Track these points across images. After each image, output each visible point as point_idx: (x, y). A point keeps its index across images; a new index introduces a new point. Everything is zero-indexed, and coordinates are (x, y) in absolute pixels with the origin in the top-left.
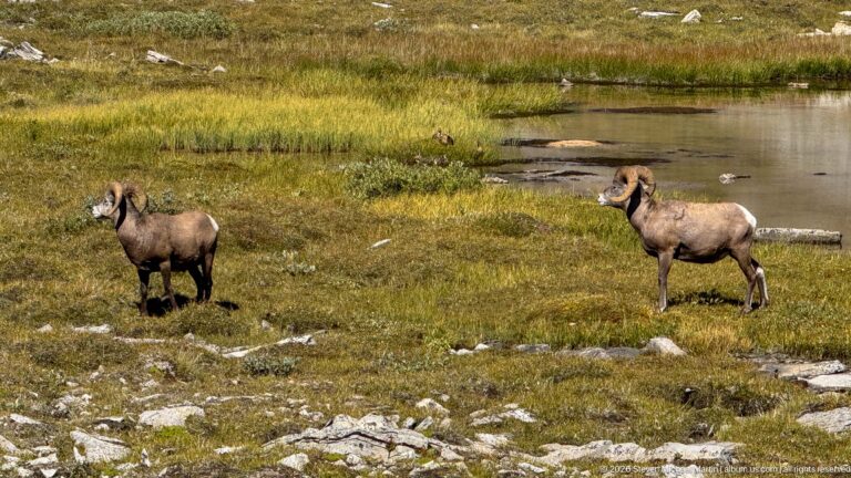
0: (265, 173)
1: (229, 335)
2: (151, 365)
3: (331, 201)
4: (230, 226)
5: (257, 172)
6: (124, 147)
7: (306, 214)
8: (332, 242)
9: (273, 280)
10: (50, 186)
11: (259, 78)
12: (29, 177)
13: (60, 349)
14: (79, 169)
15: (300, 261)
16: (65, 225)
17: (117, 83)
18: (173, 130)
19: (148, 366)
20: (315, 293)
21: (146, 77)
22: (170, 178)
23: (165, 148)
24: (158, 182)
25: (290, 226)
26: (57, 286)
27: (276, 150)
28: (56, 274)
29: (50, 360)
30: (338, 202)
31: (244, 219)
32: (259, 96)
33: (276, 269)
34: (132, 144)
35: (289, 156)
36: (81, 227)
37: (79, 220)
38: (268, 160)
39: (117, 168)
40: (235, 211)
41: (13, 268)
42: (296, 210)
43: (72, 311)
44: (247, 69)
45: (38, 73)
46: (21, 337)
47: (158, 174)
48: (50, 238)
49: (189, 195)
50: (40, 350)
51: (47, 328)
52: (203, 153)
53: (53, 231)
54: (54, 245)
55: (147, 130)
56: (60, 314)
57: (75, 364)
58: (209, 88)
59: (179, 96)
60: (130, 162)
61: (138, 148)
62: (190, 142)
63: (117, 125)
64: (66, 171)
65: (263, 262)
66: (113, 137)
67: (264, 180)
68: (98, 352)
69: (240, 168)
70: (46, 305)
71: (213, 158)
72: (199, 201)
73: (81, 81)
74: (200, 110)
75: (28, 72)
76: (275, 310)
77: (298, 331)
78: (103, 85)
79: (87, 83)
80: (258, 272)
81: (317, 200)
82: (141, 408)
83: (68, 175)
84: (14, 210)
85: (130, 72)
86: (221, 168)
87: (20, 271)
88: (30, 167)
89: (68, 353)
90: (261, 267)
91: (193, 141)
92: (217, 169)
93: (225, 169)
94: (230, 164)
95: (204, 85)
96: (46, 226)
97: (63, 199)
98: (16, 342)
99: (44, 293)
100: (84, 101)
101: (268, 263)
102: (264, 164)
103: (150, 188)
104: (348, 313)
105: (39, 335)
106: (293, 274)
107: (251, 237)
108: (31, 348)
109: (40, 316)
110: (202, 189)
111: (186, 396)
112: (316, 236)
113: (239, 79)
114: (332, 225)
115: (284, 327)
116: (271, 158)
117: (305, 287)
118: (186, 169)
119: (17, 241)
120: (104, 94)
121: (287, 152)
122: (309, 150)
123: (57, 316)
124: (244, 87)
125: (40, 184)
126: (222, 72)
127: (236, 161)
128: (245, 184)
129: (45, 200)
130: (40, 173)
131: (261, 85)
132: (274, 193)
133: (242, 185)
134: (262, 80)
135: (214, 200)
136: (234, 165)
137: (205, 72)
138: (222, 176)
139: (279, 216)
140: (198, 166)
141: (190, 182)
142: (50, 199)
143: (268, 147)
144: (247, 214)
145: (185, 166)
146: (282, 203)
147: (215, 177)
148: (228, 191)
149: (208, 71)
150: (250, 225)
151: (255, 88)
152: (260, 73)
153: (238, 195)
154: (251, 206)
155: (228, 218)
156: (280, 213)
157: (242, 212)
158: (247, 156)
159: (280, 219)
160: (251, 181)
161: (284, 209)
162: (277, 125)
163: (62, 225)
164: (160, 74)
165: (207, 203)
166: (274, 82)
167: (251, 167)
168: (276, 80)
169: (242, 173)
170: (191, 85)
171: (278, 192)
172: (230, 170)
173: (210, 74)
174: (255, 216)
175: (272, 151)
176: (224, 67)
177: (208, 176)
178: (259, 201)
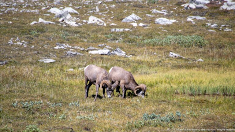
0: (220, 104)
4: (205, 126)
5: (216, 104)
6: (160, 93)
11: (218, 64)
12: (120, 105)
16: (135, 125)
17: (157, 66)
18: (180, 85)
21: (169, 63)
22: (179, 106)
23: (177, 93)
24: (174, 108)
27: (225, 94)
31: (211, 124)
32: (217, 72)
34: (163, 91)
35: (231, 97)
36: (142, 126)
37: (141, 123)
38: (221, 99)
39: (157, 101)
40: (208, 120)
42: (234, 120)
44: (212, 60)
45: (124, 62)
47: (174, 104)
48: (129, 130)
49: (187, 113)
52: (193, 95)
53: (130, 127)
55: (169, 86)
58: (196, 68)
59: (183, 71)
60: (162, 99)
63: (157, 83)
64: (135, 102)
66: (155, 89)
67: (220, 107)
69: (209, 102)
71: (198, 98)
72: (192, 116)
73: (141, 65)
74: (192, 77)
75: (119, 61)
78: (151, 66)
79: (144, 65)
83: (136, 104)
84: (113, 119)
85: (162, 61)
86: (201, 102)
91: (189, 91)
92: (199, 102)
93: (203, 103)
94: (205, 101)
95: (194, 67)
96: (127, 125)
97: (134, 114)
100: (143, 73)
102: (220, 100)
103: (171, 110)
110: (193, 111)
113: (209, 64)
116: (223, 98)
118: (186, 102)
119: (114, 131)
120: (151, 70)
121: (230, 95)
124: (211, 68)
125: (125, 108)
126: (202, 61)
127: (207, 99)
128: (211, 109)
129: (127, 114)
130: (124, 103)
131: (218, 67)
132: (224, 113)
133: (210, 109)
134: (219, 65)
135: (198, 116)
136: (207, 101)
137: (194, 61)
138: (201, 105)
139: (226, 123)
140: (191, 101)
141: (188, 108)
142: (128, 114)
143: (221, 93)
144: (212, 122)
145: (186, 101)
146: (228, 117)
147: (199, 106)
148: (204, 112)
149: (196, 61)
150: (214, 126)
151: (216, 68)
152: (218, 62)
153: (208, 113)
154: (214, 118)
155: (204, 123)
156: (227, 122)
157: (210, 121)
158: (212, 97)
159: (227, 124)
160: (214, 107)
161: (229, 120)
162: (225, 84)
163: (134, 125)
164: (175, 62)
165: (195, 116)
166: (224, 66)
167: (214, 102)
168: (225, 65)
169: (210, 104)
170: (188, 67)
171: (226, 112)
172: (205, 103)
173: (197, 62)
174: (216, 123)
175: (223, 95)
176: (203, 59)
177: (195, 105)
178: (217, 116)
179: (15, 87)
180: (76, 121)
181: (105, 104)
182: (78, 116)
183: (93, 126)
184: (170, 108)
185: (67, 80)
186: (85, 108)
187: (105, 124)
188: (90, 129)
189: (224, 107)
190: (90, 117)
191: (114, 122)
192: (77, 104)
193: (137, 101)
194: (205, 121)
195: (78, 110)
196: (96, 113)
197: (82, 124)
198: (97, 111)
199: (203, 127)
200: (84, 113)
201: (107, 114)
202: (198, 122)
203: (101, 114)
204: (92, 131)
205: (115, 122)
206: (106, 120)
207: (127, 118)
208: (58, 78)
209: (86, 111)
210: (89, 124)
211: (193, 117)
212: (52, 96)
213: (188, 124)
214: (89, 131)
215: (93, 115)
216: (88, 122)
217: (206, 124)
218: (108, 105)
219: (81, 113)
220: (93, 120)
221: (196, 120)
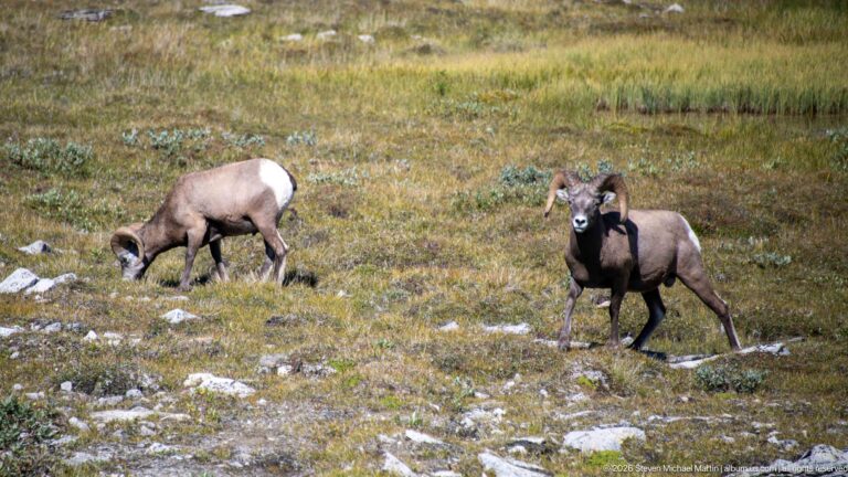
0: (729, 139)
1: (679, 340)
2: (579, 374)
3: (814, 176)
4: (682, 205)
5: (719, 138)
6: (552, 106)
7: (780, 192)
8: (814, 226)
9: (736, 272)
10: (460, 153)
11: (726, 20)
12: (434, 141)
13: (468, 351)
14: (496, 131)
15: (771, 251)
16: (477, 200)
17: (546, 26)
18: (614, 84)
19: (575, 375)
20: (791, 290)
21: (582, 18)
22: (608, 145)
23: (603, 107)
24: (592, 150)
25: (760, 206)
26: (465, 275)
27: (745, 110)
28: (465, 260)
29: (454, 366)
30: (822, 177)
31: (700, 197)
32: (725, 43)
33: (739, 260)
34: (562, 101)
35: (762, 119)
36: (496, 204)
37: (494, 194)
38: (733, 123)
39: (542, 131)
40: (690, 187)
41: (412, 252)
42: (768, 186)
43: (484, 306)
44: (711, 8)
45: (449, 13)
46: (420, 335)
47: (593, 140)
48: (458, 216)
49: (631, 166)
50: (443, 353)
51: (452, 326)
52: (650, 113)
53: (463, 208)
54: (463, 224)
55: (581, 84)
56: (469, 309)
57: (486, 371)
58: (662, 33)
59: (624, 43)
60: (561, 124)
61: (569, 107)
62: (634, 99)
63: (545, 78)
64: (479, 134)
65: (722, 250)
66: (540, 93)
67: (728, 148)
68: (514, 356)
69: (698, 133)
70: (451, 298)
71: (664, 120)
72: (644, 174)
73: (501, 22)
74: (649, 59)
75: (436, 11)
76: (738, 311)
77: (767, 336)
78: (528, 28)
79: (510, 25)
80: (718, 263)
81: (795, 174)
82: (565, 428)
83: (481, 139)
84: (415, 182)
85: (563, 13)
86: (673, 133)
87: (420, 256)
88: (436, 129)
89: (479, 356)
90: (720, 256)
91: (640, 99)
92: (668, 133)
93: (679, 134)
94: (685, 128)
95: (655, 28)
96: (453, 200)
97: (475, 169)
98: (413, 342)
99: (450, 283)
100: (505, 48)
101: (730, 252)
102: (727, 129)
103: (584, 157)
104: (833, 317)
105: (443, 334)
106: (761, 266)
107: (709, 220)
108: (432, 349)
109: (443, 312)
110: (648, 159)
111: (621, 416)
112: (792, 219)
113: (700, 21)
114: (814, 206)
115: (748, 332)
116: (737, 120)
117: (778, 283)
118: (629, 134)
119: (417, 220)
120: (529, 39)
121: (759, 113)
122: (788, 110)
123: (465, 312)
124: (706, 32)
125: (448, 150)
126: (678, 12)
127: (692, 125)
128: (703, 153)
129: (454, 169)
130: (447, 136)
131: (729, 29)
132: (740, 164)
133: (699, 155)
134: (729, 22)
135: (663, 173)
136: (690, 129)
137: (657, 12)
138: (674, 143)
139: (746, 194)
140: (644, 130)
141: (633, 150)
142: (459, 167)
143: (734, 106)
144: (703, 190)
145: (628, 129)
146: (750, 178)
147: (666, 144)
149: (661, 10)
150: (708, 204)
151: (721, 33)
152: (727, 14)
153: (693, 166)
154: (710, 180)
155: (680, 196)
156: (746, 190)
157: (697, 188)
158: (706, 118)
159: (746, 198)
160: (711, 149)
161: (753, 185)
162: (745, 79)
163: (474, 200)
164: (600, 14)
165: (654, 175)
166: (745, 24)
167: (711, 132)
168: (748, 23)
169: (700, 139)
170: (638, 29)
171: (745, 163)
172: (684, 135)
173: (664, 15)
174: (714, 193)
175: (739, 112)
176: (682, 5)
177: (656, 143)
178: (720, 174)
179: (130, 89)
180: (307, 188)
181: (392, 138)
182: (311, 174)
183: (355, 204)
184: (582, 149)
185: (283, 69)
186: (333, 152)
187: (391, 198)
188: (345, 212)
189: (742, 148)
190: (348, 176)
191: (416, 193)
192: (308, 137)
193: (484, 131)
194: (683, 188)
195: (312, 155)
196: (365, 165)
197: (324, 196)
198: (367, 160)
200: (330, 164)
201: (395, 168)
202: (661, 191)
203: (378, 169)
204: (351, 216)
205: (420, 193)
206: (392, 186)
207: (454, 179)
208: (257, 60)
209: (337, 160)
210: (342, 196)
211: (647, 178)
212: (237, 113)
213: (634, 197)
214: (343, 217)
215: (356, 170)
216: (340, 191)
217: (684, 199)
218: (400, 141)
219: (320, 166)
220: (356, 187)
221: (656, 186)
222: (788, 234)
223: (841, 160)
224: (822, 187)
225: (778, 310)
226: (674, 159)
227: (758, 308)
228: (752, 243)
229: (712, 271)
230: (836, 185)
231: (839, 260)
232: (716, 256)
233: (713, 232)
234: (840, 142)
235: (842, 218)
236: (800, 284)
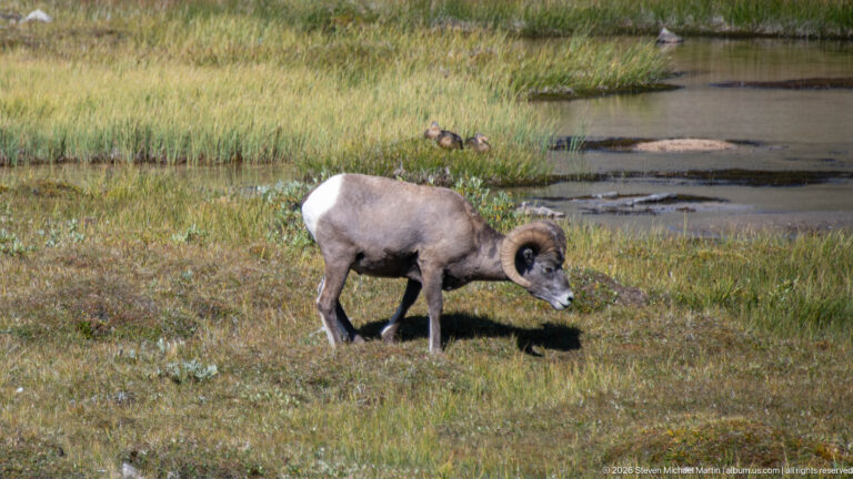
0: (122, 201)
3: (243, 251)
4: (62, 295)
5: (108, 199)
7: (199, 273)
8: (246, 323)
9: (142, 390)
11: (111, 32)
15: (189, 358)
20: (218, 414)
25: (171, 295)
27: (143, 160)
30: (255, 253)
31: (88, 283)
32: (111, 63)
33: (146, 372)
35: (167, 171)
38: (128, 179)
40: (72, 270)
42: (181, 266)
44: (89, 15)
52: (10, 165)
58: (21, 51)
65: (121, 359)
67: (123, 214)
69: (78, 192)
71: (31, 175)
74: (5, 89)
76: (147, 444)
80: (115, 377)
81: (218, 248)
86: (45, 193)
90: (117, 368)
92: (37, 194)
93: (52, 195)
94: (60, 186)
95: (12, 44)
101: (133, 362)
102: (122, 185)
104: (278, 450)
106: (177, 381)
107: (101, 316)
110: (10, 230)
112: (217, 313)
113: (74, 33)
114: (246, 293)
116: (135, 174)
117: (200, 403)
121: (163, 163)
122: (202, 157)
124: (84, 49)
126: (43, 22)
127: (71, 181)
128: (87, 221)
131: (115, 44)
132: (141, 236)
133: (82, 223)
134: (116, 35)
135: (33, 250)
136: (68, 188)
137: (13, 22)
138: (46, 208)
139: (151, 278)
140: (3, 190)
143: (128, 154)
144: (92, 274)
146: (156, 255)
147: (35, 209)
148: (58, 234)
149: (18, 19)
150: (99, 293)
151: (103, 47)
152: (111, 24)
153: (76, 240)
154: (100, 259)
155: (59, 282)
156: (151, 272)
157: (83, 271)
158: (90, 171)
159: (152, 283)
160: (99, 215)
161: (160, 265)
162: (146, 117)
165: (20, 253)
166: (139, 39)
167: (97, 191)
168: (142, 36)
169: (83, 201)
171: (147, 235)
172: (60, 196)
173: (22, 25)
174: (106, 277)
175: (136, 163)
176: (47, 12)
177: (20, 208)
178: (113, 251)
189: (142, 212)
194: (62, 271)
199: (54, 296)
202: (32, 276)
211: (11, 259)
217: (65, 286)
221: (24, 269)
222: (211, 334)
223: (279, 228)
224: (255, 266)
225: (202, 442)
226: (47, 232)
227: (174, 441)
228: (162, 348)
229: (108, 389)
230: (275, 263)
231: (284, 369)
232: (112, 368)
233: (107, 333)
234: (277, 202)
235: (284, 310)
236: (231, 405)
